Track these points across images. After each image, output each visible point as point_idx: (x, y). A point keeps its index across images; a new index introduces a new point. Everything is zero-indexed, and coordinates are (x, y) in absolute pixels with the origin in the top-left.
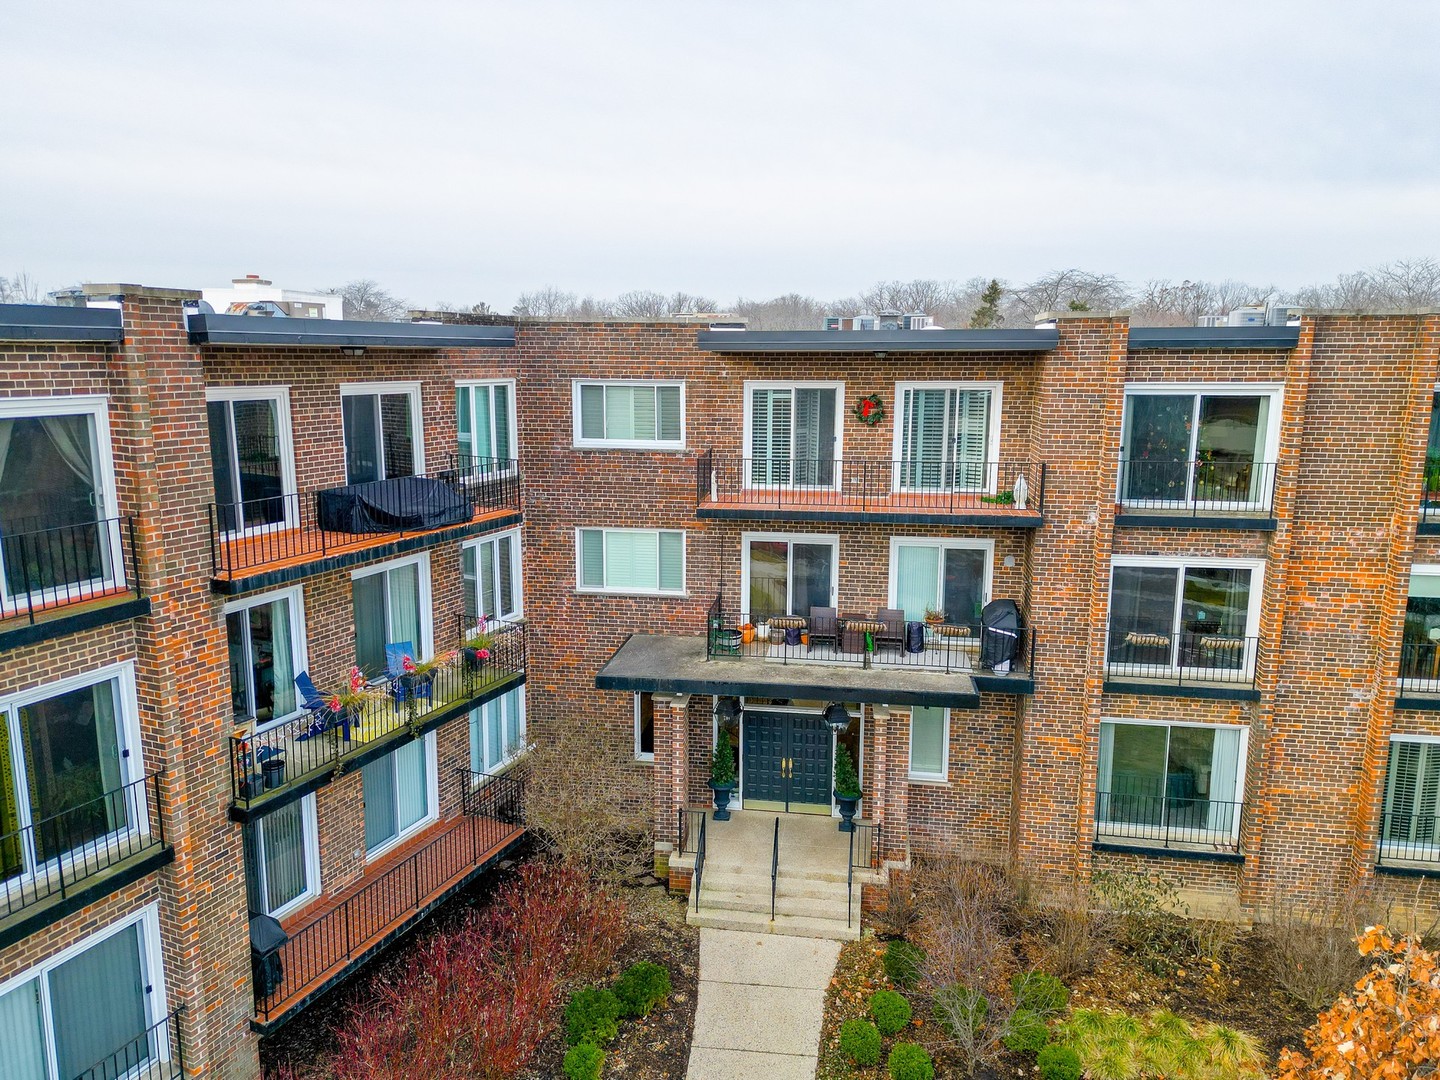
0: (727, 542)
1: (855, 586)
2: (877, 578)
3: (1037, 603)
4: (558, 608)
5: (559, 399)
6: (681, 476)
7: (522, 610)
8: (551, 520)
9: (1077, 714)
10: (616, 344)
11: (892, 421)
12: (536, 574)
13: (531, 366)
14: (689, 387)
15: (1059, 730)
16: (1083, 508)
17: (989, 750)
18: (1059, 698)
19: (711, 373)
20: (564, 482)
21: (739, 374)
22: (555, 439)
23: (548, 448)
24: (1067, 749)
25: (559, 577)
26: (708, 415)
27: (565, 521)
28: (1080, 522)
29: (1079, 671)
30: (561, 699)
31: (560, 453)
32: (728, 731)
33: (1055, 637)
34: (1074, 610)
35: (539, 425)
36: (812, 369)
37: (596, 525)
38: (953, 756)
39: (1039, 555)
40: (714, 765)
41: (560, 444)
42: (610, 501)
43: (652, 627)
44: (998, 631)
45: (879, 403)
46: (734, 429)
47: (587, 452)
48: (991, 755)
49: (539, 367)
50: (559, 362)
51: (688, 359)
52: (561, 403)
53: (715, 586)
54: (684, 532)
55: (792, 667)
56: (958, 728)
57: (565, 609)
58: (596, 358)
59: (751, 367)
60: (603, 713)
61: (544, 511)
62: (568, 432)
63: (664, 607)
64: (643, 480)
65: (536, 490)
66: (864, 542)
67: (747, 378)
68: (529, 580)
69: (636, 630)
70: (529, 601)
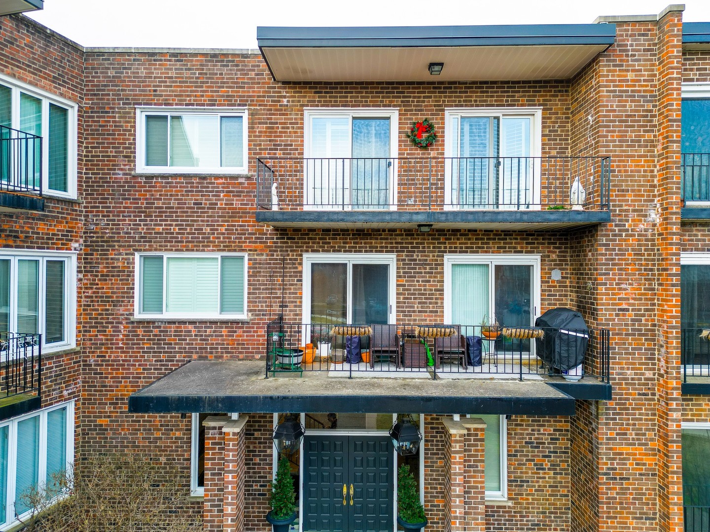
0: (288, 264)
1: (412, 303)
2: (432, 294)
3: (602, 304)
4: (114, 336)
5: (121, 126)
6: (243, 200)
7: (75, 339)
8: (110, 246)
9: (651, 420)
10: (180, 74)
11: (443, 145)
12: (92, 301)
13: (95, 95)
14: (252, 114)
15: (633, 439)
16: (643, 206)
17: (547, 464)
18: (631, 404)
19: (272, 101)
20: (125, 207)
21: (299, 101)
22: (117, 165)
23: (109, 174)
24: (642, 459)
25: (115, 304)
26: (270, 141)
27: (124, 246)
28: (640, 220)
29: (649, 374)
30: (114, 434)
31: (121, 178)
32: (288, 457)
33: (623, 339)
34: (640, 310)
35: (101, 152)
36: (368, 97)
37: (156, 250)
38: (512, 472)
39: (602, 255)
40: (273, 496)
41: (122, 169)
42: (171, 225)
43: (211, 353)
44: (570, 333)
45: (431, 127)
46: (294, 154)
47: (149, 177)
48: (549, 469)
49: (102, 95)
50: (122, 90)
51: (250, 88)
52: (124, 130)
53: (276, 308)
54: (246, 256)
55: (358, 380)
56: (516, 443)
57: (121, 337)
58: (160, 86)
59: (310, 95)
60: (158, 447)
61: (103, 237)
62: (130, 158)
63: (224, 331)
64: (206, 204)
65: (96, 216)
66: (420, 260)
67: (307, 106)
68: (84, 308)
69: (195, 356)
70: (83, 329)
